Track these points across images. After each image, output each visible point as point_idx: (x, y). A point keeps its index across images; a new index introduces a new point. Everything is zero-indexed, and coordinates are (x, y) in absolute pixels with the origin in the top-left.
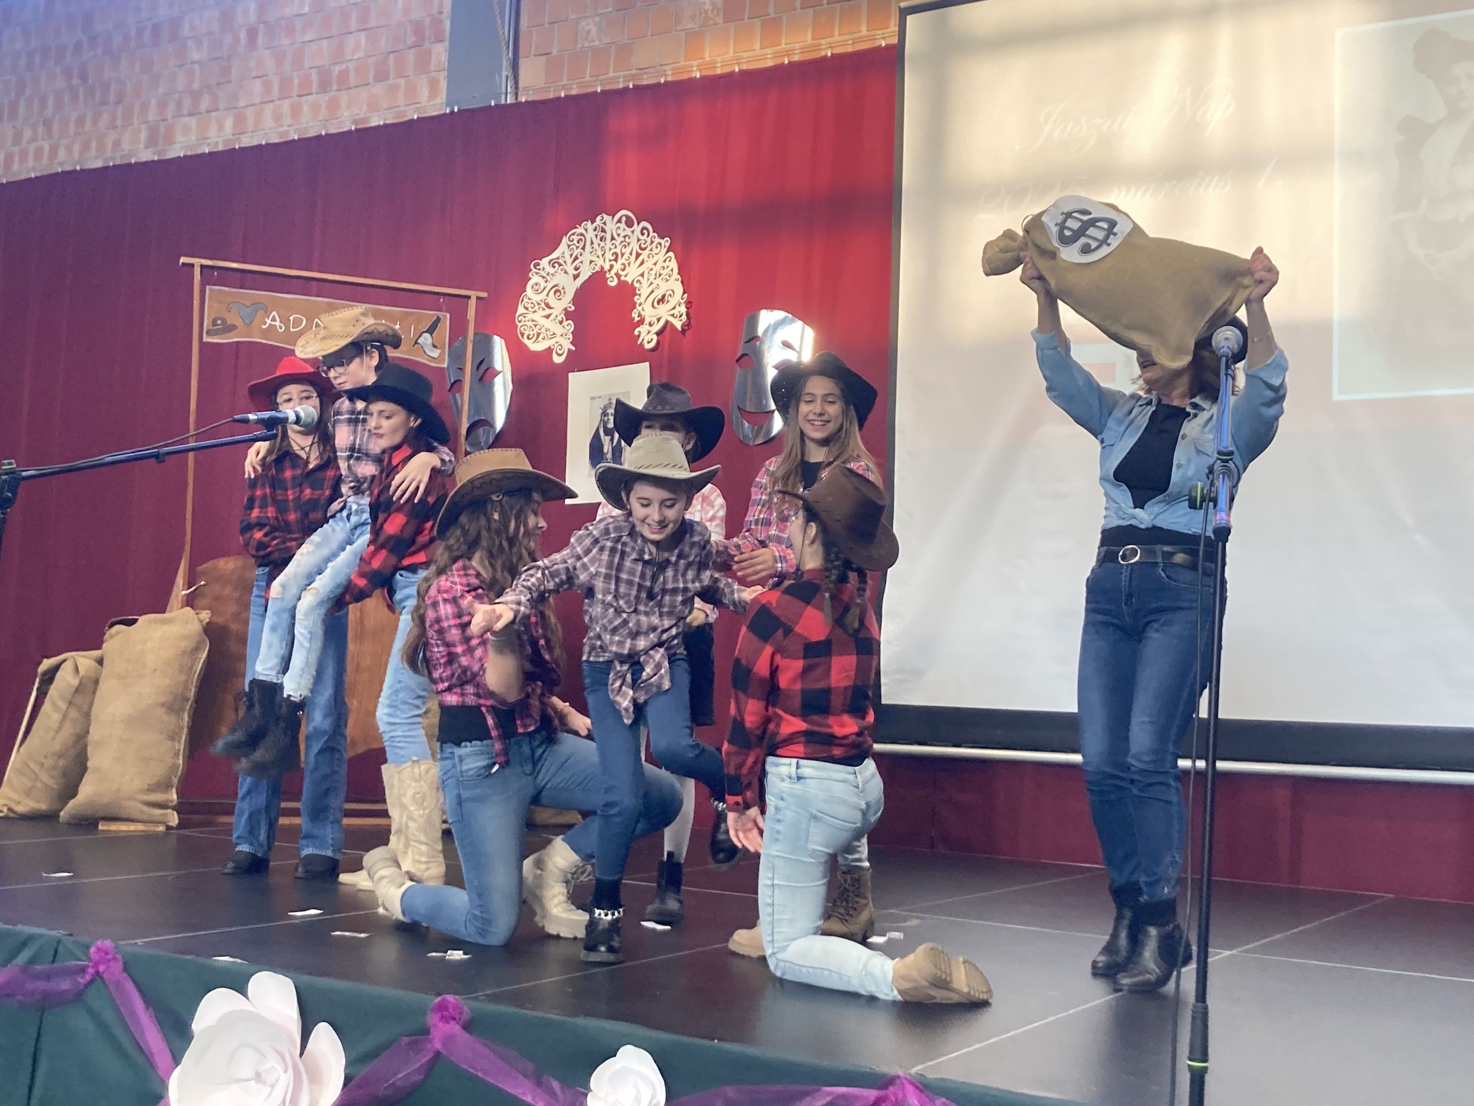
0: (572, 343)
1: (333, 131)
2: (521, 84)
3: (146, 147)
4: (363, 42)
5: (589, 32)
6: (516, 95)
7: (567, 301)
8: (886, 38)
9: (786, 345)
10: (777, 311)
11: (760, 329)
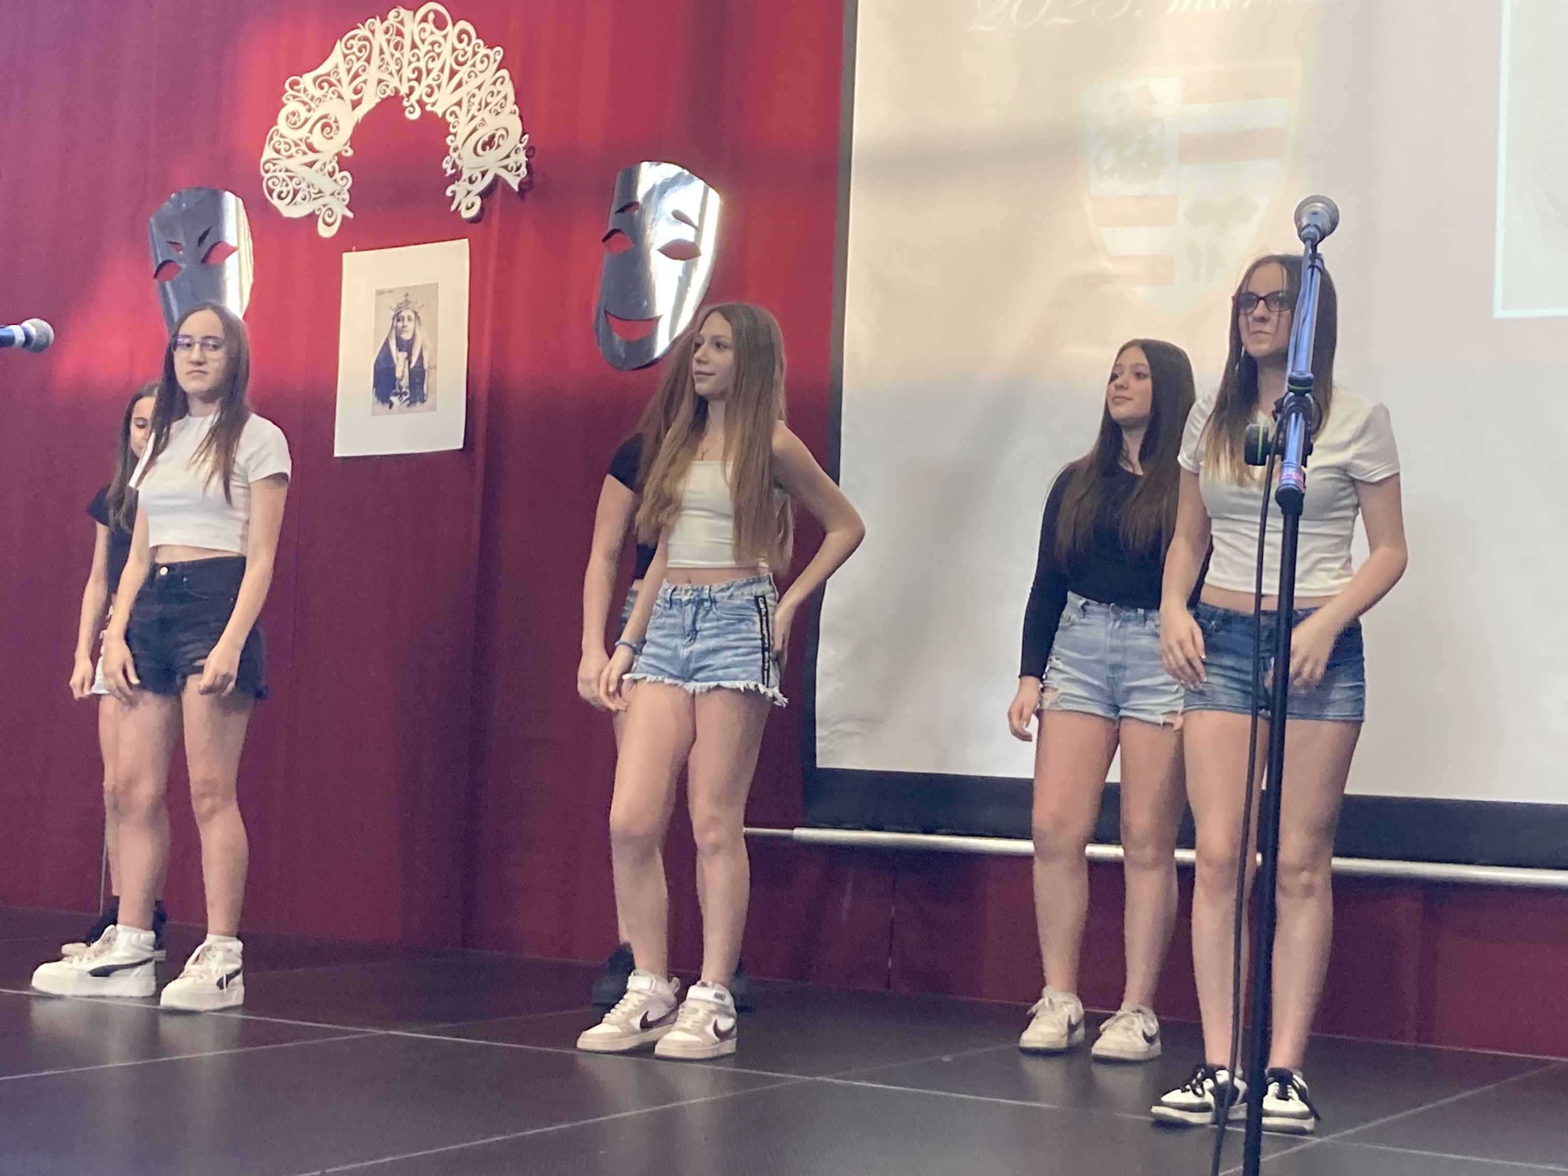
0: (348, 206)
7: (341, 141)
9: (679, 217)
10: (664, 165)
11: (641, 193)
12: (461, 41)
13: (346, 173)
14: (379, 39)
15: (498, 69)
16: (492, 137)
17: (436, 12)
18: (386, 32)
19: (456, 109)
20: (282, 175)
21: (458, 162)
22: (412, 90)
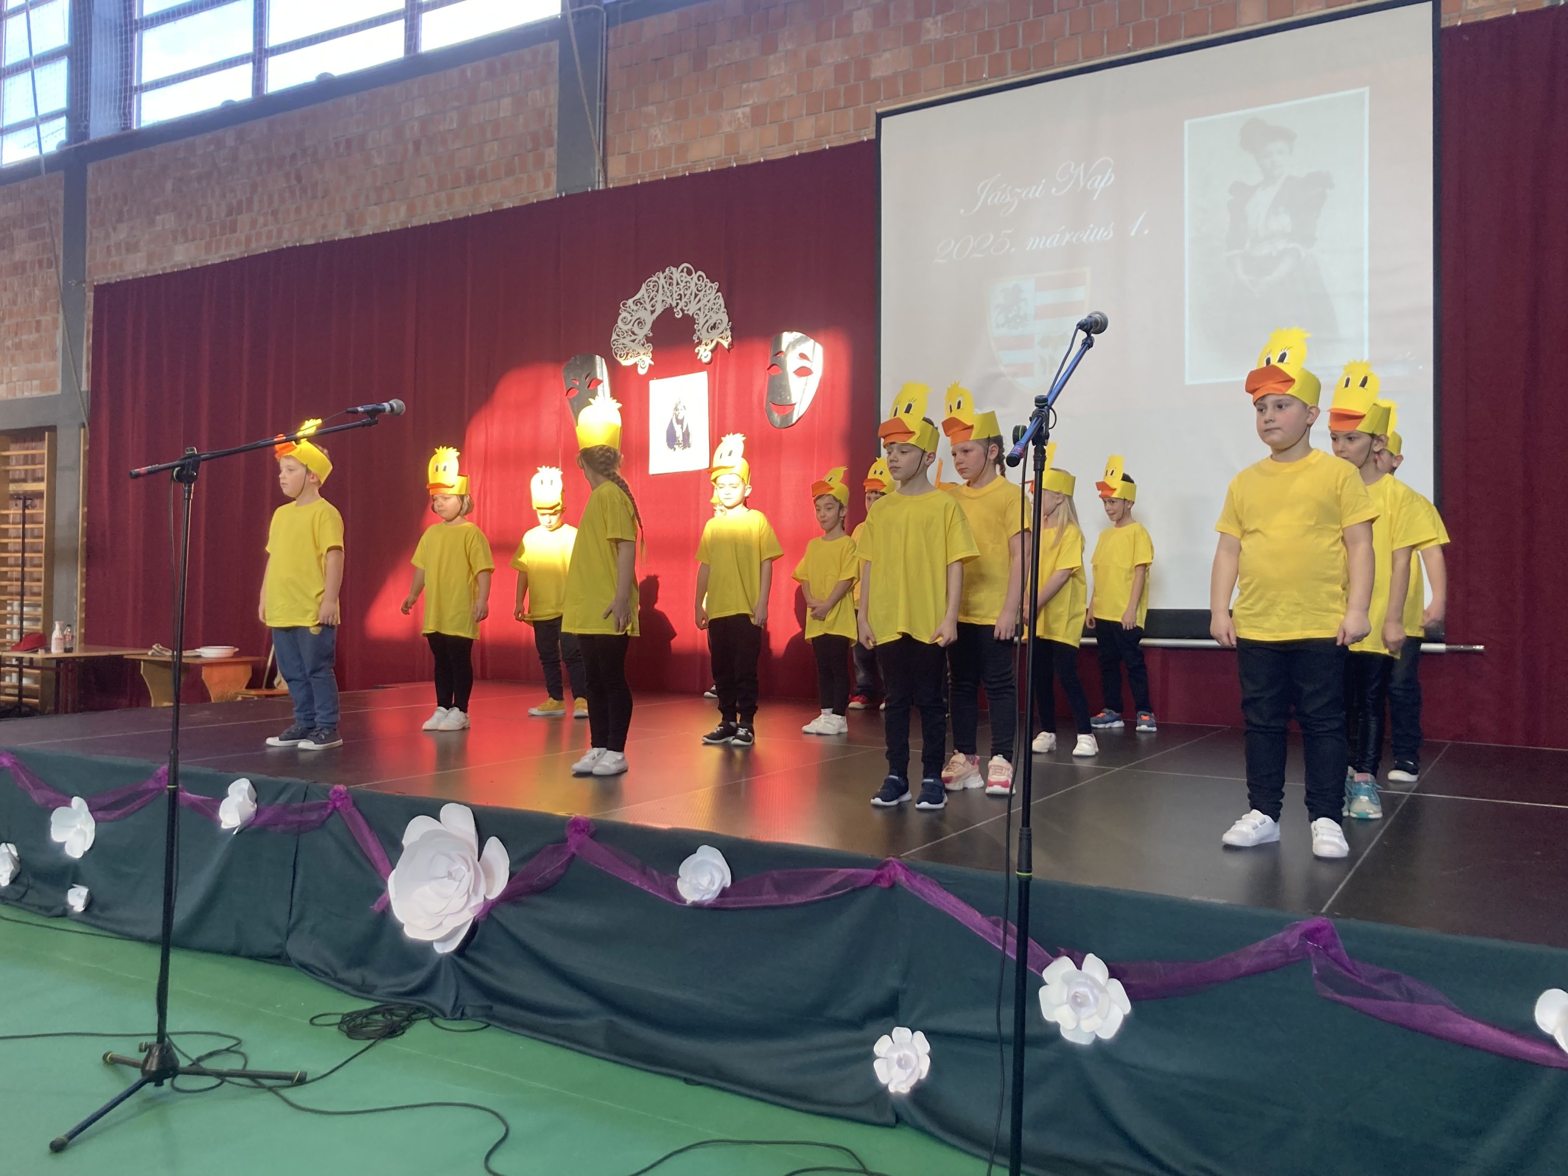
0: (652, 359)
1: (477, 212)
2: (610, 175)
3: (345, 229)
4: (496, 147)
5: (656, 136)
6: (606, 183)
7: (646, 330)
8: (868, 135)
9: (803, 356)
10: (794, 333)
11: (783, 347)
12: (699, 280)
13: (650, 344)
14: (662, 281)
15: (716, 293)
16: (715, 324)
17: (687, 268)
18: (665, 278)
19: (698, 312)
20: (621, 346)
21: (700, 336)
22: (678, 304)
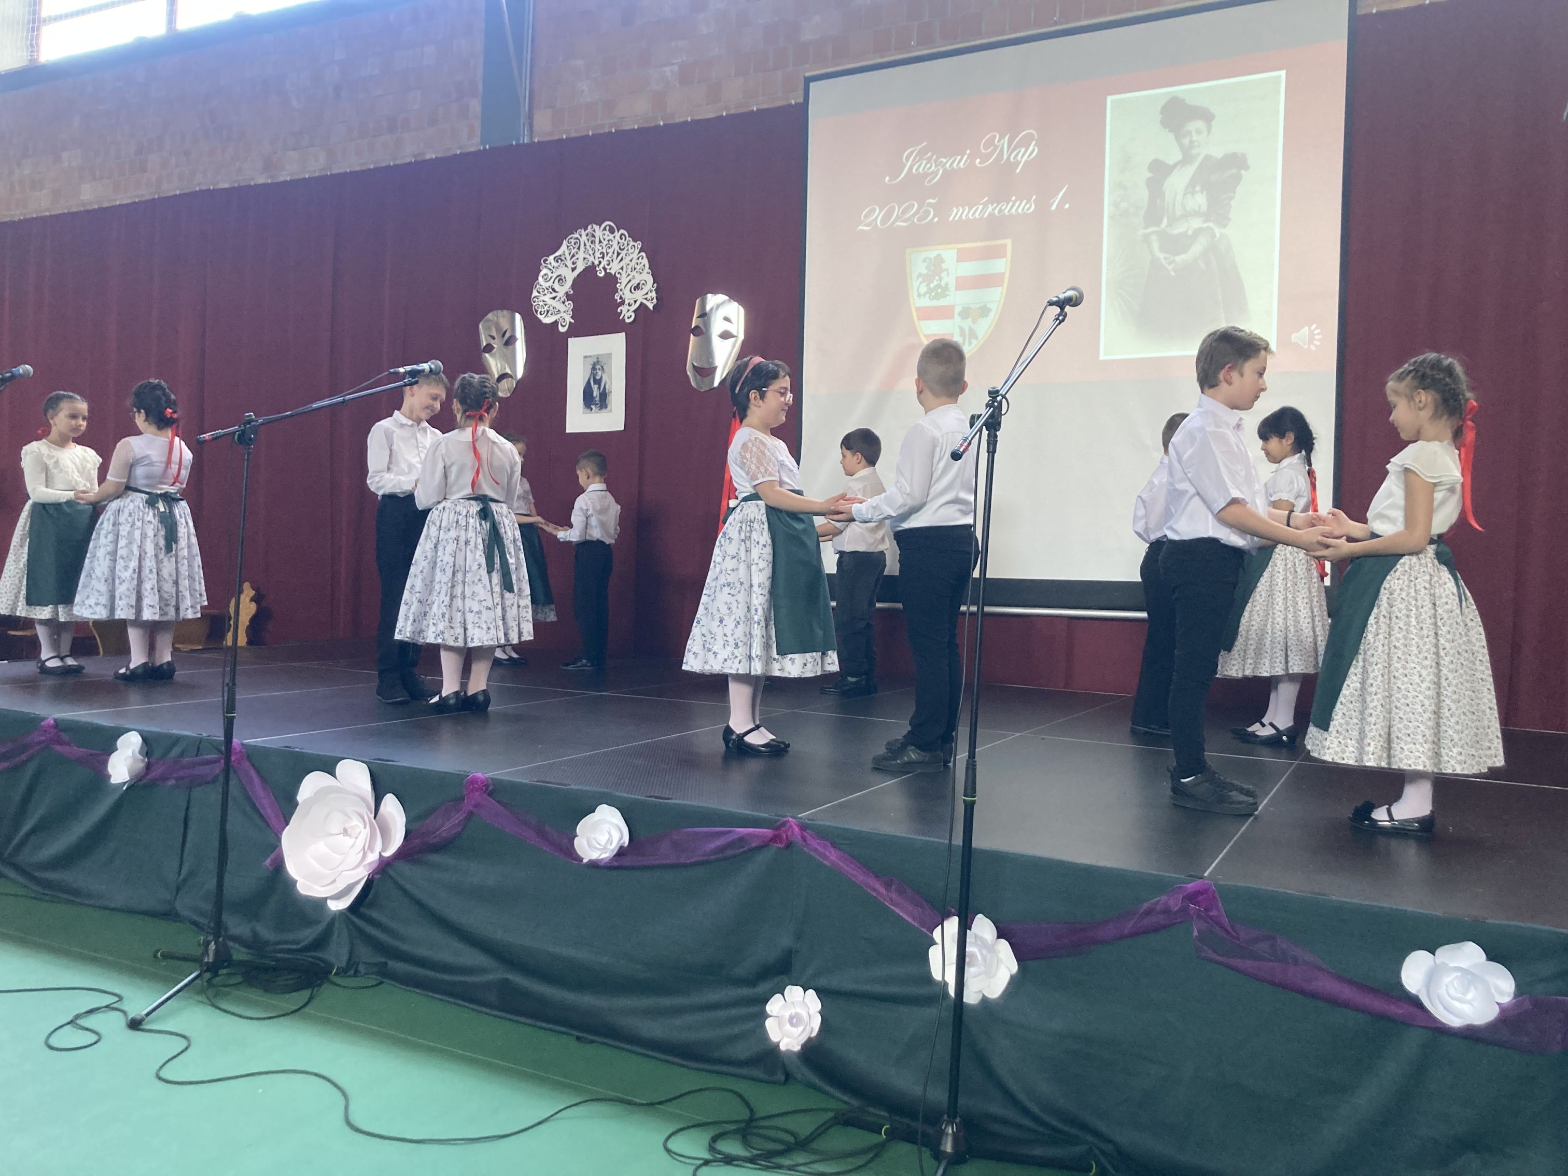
0: (572, 317)
1: (399, 162)
2: (536, 128)
3: (263, 173)
4: (419, 95)
5: (582, 91)
6: (531, 137)
7: (567, 287)
8: (795, 99)
9: (727, 319)
10: (719, 295)
11: (708, 308)
12: (621, 239)
13: (570, 302)
14: (584, 238)
15: (639, 253)
16: (639, 284)
17: (610, 226)
18: (587, 235)
19: (621, 271)
20: (541, 303)
21: (623, 296)
22: (600, 262)
